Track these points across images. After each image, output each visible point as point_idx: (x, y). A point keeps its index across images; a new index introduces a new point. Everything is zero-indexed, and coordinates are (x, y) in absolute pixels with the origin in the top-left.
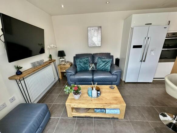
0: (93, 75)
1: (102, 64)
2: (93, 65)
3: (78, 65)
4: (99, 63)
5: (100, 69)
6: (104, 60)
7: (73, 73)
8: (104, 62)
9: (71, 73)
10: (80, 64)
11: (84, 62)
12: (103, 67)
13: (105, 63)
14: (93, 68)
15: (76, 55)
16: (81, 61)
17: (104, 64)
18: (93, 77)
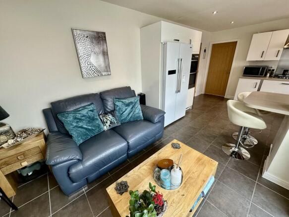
0: (125, 139)
1: (126, 110)
2: (110, 117)
3: (75, 129)
4: (120, 109)
5: (126, 121)
6: (127, 101)
7: (78, 157)
8: (128, 105)
9: (72, 159)
10: (80, 124)
11: (89, 117)
12: (129, 114)
13: (131, 106)
14: (111, 123)
15: (52, 104)
16: (78, 116)
17: (129, 109)
18: (128, 143)
